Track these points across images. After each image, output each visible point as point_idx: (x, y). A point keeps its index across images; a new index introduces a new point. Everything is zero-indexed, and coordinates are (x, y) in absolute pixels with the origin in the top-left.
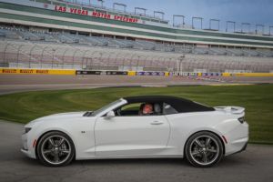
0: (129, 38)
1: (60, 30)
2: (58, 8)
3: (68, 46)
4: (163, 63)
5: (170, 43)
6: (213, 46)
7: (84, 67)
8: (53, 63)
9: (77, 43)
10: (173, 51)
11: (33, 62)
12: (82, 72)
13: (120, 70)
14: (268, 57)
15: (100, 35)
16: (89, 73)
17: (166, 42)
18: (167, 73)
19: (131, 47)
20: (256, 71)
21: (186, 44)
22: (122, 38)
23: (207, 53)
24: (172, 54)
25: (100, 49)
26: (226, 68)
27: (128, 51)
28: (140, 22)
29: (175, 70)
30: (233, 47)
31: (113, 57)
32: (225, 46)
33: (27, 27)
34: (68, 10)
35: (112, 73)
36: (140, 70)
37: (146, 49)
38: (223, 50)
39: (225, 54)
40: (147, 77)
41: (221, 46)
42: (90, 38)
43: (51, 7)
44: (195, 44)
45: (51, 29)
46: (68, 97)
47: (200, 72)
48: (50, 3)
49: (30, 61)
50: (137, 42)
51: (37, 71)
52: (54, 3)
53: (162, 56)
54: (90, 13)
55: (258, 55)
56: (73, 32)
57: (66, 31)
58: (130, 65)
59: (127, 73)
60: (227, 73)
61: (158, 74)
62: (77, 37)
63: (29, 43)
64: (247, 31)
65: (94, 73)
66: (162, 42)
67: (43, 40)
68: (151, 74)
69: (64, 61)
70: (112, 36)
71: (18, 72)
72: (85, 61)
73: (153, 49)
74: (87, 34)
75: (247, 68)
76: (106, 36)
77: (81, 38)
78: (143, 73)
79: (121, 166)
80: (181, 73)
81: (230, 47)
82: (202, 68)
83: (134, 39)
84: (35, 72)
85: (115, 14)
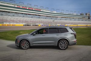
1: (19, 13)
2: (18, 6)
3: (21, 18)
4: (48, 22)
5: (50, 17)
6: (62, 17)
7: (26, 23)
8: (17, 22)
9: (24, 17)
10: (51, 19)
12: (25, 25)
13: (36, 24)
14: (77, 20)
15: (30, 14)
16: (27, 25)
19: (39, 18)
21: (55, 17)
22: (37, 15)
23: (61, 19)
25: (31, 18)
26: (66, 23)
27: (38, 19)
28: (42, 10)
29: (52, 24)
30: (68, 18)
31: (34, 20)
32: (66, 18)
33: (9, 12)
34: (21, 7)
35: (34, 25)
36: (42, 24)
37: (44, 18)
38: (65, 19)
39: (66, 20)
41: (64, 17)
43: (16, 6)
44: (57, 17)
45: (16, 13)
47: (59, 25)
48: (15, 5)
49: (10, 22)
52: (17, 5)
54: (27, 8)
55: (75, 20)
57: (21, 13)
58: (39, 23)
59: (38, 25)
60: (66, 25)
62: (24, 15)
63: (10, 17)
65: (29, 25)
66: (48, 16)
67: (14, 16)
70: (34, 15)
71: (6, 25)
73: (46, 18)
74: (27, 14)
75: (72, 23)
76: (32, 14)
78: (43, 25)
80: (54, 25)
81: (67, 18)
82: (59, 24)
83: (40, 15)
84: (11, 25)
85: (35, 8)
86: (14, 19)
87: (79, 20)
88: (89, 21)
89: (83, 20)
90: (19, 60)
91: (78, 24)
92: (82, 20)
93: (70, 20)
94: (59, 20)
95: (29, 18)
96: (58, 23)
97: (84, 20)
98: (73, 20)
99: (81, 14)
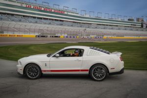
0: (60, 20)
1: (28, 17)
2: (27, 6)
3: (32, 24)
4: (76, 32)
5: (79, 23)
6: (99, 24)
7: (40, 33)
8: (25, 32)
9: (36, 22)
10: (81, 27)
11: (15, 31)
12: (39, 36)
13: (56, 35)
14: (123, 30)
15: (47, 19)
16: (42, 36)
17: (78, 22)
18: (78, 37)
19: (62, 25)
21: (87, 23)
22: (58, 20)
23: (96, 28)
24: (80, 28)
25: (48, 26)
26: (105, 34)
27: (60, 26)
28: (66, 13)
29: (82, 35)
30: (108, 25)
32: (104, 25)
33: (13, 15)
34: (32, 7)
35: (53, 37)
36: (66, 35)
37: (68, 26)
39: (104, 28)
40: (69, 38)
41: (102, 25)
42: (43, 20)
43: (24, 5)
44: (91, 24)
45: (24, 16)
46: (32, 48)
47: (93, 37)
48: (23, 3)
49: (14, 31)
50: (64, 22)
52: (26, 4)
53: (76, 29)
54: (43, 9)
55: (119, 29)
56: (34, 18)
57: (31, 17)
58: (61, 33)
59: (59, 37)
60: (105, 37)
61: (74, 37)
62: (36, 20)
63: (14, 22)
64: (114, 18)
65: (44, 36)
66: (76, 22)
67: (20, 21)
68: (71, 37)
70: (53, 20)
71: (8, 36)
72: (40, 31)
73: (72, 26)
74: (41, 18)
75: (114, 35)
76: (50, 19)
77: (38, 20)
78: (67, 37)
79: (57, 80)
80: (85, 37)
81: (106, 25)
82: (94, 34)
83: (63, 21)
84: (16, 36)
85: (54, 9)
86: (21, 27)
87: (126, 29)
88: (142, 30)
89: (132, 28)
90: (28, 92)
91: (123, 36)
92: (131, 30)
93: (112, 29)
94: (94, 29)
95: (44, 25)
96: (92, 34)
97: (135, 29)
99: (129, 20)
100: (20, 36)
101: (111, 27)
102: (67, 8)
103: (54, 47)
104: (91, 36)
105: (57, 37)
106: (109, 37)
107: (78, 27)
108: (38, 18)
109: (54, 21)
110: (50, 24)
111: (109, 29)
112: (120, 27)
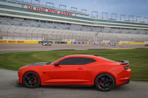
0: (68, 24)
1: (31, 20)
2: (29, 7)
3: (34, 28)
4: (86, 37)
5: (90, 26)
6: (113, 28)
7: (43, 39)
8: (26, 37)
9: (39, 26)
10: (92, 31)
11: (16, 36)
12: (42, 42)
13: (63, 41)
14: (143, 34)
15: (52, 22)
17: (88, 26)
18: (88, 42)
19: (69, 29)
20: (137, 42)
21: (99, 27)
22: (64, 23)
23: (110, 32)
24: (91, 33)
25: (52, 30)
26: (120, 40)
27: (67, 31)
28: (74, 15)
29: (92, 41)
30: (124, 29)
31: (59, 34)
32: (119, 28)
33: (13, 18)
34: (35, 9)
35: (58, 42)
36: (74, 41)
37: (77, 30)
38: (119, 30)
39: (120, 32)
40: (77, 44)
41: (117, 28)
42: (47, 24)
43: (26, 7)
44: (103, 27)
45: (25, 19)
46: (35, 56)
48: (24, 5)
49: (14, 36)
51: (18, 42)
52: (27, 5)
53: (85, 33)
54: (47, 10)
55: (138, 33)
56: (37, 21)
57: (34, 20)
58: (68, 38)
59: (66, 43)
60: (121, 43)
61: (83, 43)
62: (39, 23)
63: (14, 26)
64: (131, 20)
66: (85, 26)
67: (21, 25)
68: (79, 43)
69: (32, 36)
70: (59, 23)
71: (8, 42)
72: (44, 36)
73: (81, 30)
74: (45, 22)
75: (132, 40)
76: (55, 22)
77: (42, 24)
78: (75, 43)
80: (96, 43)
81: (122, 28)
82: (107, 40)
84: (16, 42)
85: (60, 11)
86: (22, 32)
87: (146, 33)
91: (143, 42)
93: (129, 33)
94: (107, 34)
95: (49, 30)
96: (105, 40)
98: (134, 33)
100: (20, 42)
101: (127, 31)
102: (75, 10)
103: (59, 54)
104: (104, 42)
105: (63, 43)
106: (125, 42)
107: (88, 31)
108: (42, 21)
109: (60, 25)
110: (55, 28)
111: (126, 33)
112: (139, 31)
